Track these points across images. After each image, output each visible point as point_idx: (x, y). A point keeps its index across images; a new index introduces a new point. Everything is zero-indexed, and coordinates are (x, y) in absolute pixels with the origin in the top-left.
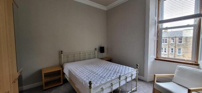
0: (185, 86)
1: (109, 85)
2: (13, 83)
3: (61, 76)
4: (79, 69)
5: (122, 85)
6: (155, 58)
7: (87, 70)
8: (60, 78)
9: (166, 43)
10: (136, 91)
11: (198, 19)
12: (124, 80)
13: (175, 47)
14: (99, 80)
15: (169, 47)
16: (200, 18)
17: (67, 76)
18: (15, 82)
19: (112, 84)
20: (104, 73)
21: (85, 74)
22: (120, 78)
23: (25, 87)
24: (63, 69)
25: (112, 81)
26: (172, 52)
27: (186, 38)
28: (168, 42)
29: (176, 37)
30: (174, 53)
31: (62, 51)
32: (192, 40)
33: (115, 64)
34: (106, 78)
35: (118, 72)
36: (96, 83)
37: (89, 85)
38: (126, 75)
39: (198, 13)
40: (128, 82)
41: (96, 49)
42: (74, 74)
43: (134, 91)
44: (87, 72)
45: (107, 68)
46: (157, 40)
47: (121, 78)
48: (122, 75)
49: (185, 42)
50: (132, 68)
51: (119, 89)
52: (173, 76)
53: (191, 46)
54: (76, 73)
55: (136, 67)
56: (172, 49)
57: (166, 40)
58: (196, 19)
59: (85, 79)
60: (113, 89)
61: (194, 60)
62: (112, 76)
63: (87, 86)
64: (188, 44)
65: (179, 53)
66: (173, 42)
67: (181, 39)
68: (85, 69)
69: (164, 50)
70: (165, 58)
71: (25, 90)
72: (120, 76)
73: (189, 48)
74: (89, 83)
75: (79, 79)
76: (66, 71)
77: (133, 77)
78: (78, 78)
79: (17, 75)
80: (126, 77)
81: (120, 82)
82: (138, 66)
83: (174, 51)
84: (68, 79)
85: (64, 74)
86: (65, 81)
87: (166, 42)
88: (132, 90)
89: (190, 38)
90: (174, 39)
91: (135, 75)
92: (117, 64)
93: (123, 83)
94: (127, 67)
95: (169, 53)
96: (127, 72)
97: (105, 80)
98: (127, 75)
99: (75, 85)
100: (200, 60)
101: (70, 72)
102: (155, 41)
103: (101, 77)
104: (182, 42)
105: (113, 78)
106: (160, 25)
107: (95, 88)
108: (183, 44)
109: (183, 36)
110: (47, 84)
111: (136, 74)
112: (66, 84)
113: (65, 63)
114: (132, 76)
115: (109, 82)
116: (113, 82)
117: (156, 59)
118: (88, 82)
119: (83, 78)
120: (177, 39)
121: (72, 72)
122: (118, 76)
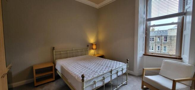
0: (171, 78)
1: (101, 78)
2: (1, 78)
3: (54, 72)
4: (72, 65)
5: (113, 78)
6: (144, 53)
7: (80, 65)
8: (52, 74)
9: (153, 42)
10: (126, 84)
11: (181, 17)
12: (115, 74)
13: (161, 45)
14: (92, 74)
15: (156, 45)
16: (183, 16)
17: (60, 72)
18: (3, 77)
19: (104, 77)
20: (96, 68)
21: (78, 69)
22: (111, 72)
23: (15, 85)
24: (55, 65)
25: (104, 74)
26: (159, 49)
27: (171, 37)
28: (155, 40)
29: (162, 36)
30: (160, 50)
31: (54, 48)
32: (176, 38)
33: (107, 60)
34: (98, 72)
35: (109, 67)
36: (89, 76)
37: (81, 78)
38: (117, 70)
39: (182, 11)
40: (119, 76)
41: (88, 46)
42: (66, 69)
43: (124, 85)
44: (80, 68)
45: (99, 63)
46: (146, 37)
47: (113, 72)
48: (113, 69)
49: (169, 41)
50: (123, 63)
51: (110, 82)
52: (160, 69)
53: (175, 44)
54: (69, 68)
55: (126, 61)
56: (159, 47)
57: (154, 38)
58: (179, 17)
59: (78, 74)
60: (105, 83)
61: (178, 55)
62: (104, 71)
63: (80, 79)
64: (173, 42)
65: (165, 50)
66: (160, 40)
67: (166, 37)
68: (78, 65)
69: (151, 48)
70: (152, 53)
71: (15, 88)
72: (111, 70)
73: (173, 46)
74: (82, 77)
75: (72, 73)
76: (58, 67)
77: (124, 72)
78: (70, 72)
79: (6, 70)
80: (117, 71)
81: (111, 76)
82: (128, 60)
83: (160, 48)
84: (60, 75)
85: (56, 70)
86: (58, 77)
87: (153, 40)
88: (123, 83)
89: (174, 36)
90: (160, 38)
91: (126, 70)
92: (109, 60)
93: (114, 76)
94: (118, 62)
95: (156, 50)
96: (118, 66)
97: (97, 74)
98: (119, 69)
99: (67, 80)
100: (183, 54)
101: (62, 68)
102: (143, 37)
103: (94, 71)
104: (167, 41)
105: (105, 72)
106: (148, 22)
107: (88, 81)
108: (168, 42)
109: (168, 35)
110: (38, 80)
111: (126, 68)
112: (59, 80)
113: (57, 59)
114: (122, 70)
115: (101, 75)
116: (105, 76)
117: (144, 55)
118: (80, 76)
119: (75, 72)
120: (163, 37)
121: (64, 67)
122: (110, 70)
